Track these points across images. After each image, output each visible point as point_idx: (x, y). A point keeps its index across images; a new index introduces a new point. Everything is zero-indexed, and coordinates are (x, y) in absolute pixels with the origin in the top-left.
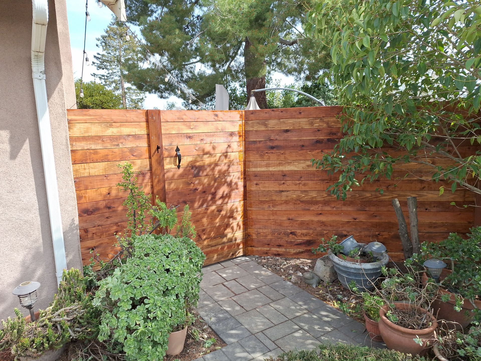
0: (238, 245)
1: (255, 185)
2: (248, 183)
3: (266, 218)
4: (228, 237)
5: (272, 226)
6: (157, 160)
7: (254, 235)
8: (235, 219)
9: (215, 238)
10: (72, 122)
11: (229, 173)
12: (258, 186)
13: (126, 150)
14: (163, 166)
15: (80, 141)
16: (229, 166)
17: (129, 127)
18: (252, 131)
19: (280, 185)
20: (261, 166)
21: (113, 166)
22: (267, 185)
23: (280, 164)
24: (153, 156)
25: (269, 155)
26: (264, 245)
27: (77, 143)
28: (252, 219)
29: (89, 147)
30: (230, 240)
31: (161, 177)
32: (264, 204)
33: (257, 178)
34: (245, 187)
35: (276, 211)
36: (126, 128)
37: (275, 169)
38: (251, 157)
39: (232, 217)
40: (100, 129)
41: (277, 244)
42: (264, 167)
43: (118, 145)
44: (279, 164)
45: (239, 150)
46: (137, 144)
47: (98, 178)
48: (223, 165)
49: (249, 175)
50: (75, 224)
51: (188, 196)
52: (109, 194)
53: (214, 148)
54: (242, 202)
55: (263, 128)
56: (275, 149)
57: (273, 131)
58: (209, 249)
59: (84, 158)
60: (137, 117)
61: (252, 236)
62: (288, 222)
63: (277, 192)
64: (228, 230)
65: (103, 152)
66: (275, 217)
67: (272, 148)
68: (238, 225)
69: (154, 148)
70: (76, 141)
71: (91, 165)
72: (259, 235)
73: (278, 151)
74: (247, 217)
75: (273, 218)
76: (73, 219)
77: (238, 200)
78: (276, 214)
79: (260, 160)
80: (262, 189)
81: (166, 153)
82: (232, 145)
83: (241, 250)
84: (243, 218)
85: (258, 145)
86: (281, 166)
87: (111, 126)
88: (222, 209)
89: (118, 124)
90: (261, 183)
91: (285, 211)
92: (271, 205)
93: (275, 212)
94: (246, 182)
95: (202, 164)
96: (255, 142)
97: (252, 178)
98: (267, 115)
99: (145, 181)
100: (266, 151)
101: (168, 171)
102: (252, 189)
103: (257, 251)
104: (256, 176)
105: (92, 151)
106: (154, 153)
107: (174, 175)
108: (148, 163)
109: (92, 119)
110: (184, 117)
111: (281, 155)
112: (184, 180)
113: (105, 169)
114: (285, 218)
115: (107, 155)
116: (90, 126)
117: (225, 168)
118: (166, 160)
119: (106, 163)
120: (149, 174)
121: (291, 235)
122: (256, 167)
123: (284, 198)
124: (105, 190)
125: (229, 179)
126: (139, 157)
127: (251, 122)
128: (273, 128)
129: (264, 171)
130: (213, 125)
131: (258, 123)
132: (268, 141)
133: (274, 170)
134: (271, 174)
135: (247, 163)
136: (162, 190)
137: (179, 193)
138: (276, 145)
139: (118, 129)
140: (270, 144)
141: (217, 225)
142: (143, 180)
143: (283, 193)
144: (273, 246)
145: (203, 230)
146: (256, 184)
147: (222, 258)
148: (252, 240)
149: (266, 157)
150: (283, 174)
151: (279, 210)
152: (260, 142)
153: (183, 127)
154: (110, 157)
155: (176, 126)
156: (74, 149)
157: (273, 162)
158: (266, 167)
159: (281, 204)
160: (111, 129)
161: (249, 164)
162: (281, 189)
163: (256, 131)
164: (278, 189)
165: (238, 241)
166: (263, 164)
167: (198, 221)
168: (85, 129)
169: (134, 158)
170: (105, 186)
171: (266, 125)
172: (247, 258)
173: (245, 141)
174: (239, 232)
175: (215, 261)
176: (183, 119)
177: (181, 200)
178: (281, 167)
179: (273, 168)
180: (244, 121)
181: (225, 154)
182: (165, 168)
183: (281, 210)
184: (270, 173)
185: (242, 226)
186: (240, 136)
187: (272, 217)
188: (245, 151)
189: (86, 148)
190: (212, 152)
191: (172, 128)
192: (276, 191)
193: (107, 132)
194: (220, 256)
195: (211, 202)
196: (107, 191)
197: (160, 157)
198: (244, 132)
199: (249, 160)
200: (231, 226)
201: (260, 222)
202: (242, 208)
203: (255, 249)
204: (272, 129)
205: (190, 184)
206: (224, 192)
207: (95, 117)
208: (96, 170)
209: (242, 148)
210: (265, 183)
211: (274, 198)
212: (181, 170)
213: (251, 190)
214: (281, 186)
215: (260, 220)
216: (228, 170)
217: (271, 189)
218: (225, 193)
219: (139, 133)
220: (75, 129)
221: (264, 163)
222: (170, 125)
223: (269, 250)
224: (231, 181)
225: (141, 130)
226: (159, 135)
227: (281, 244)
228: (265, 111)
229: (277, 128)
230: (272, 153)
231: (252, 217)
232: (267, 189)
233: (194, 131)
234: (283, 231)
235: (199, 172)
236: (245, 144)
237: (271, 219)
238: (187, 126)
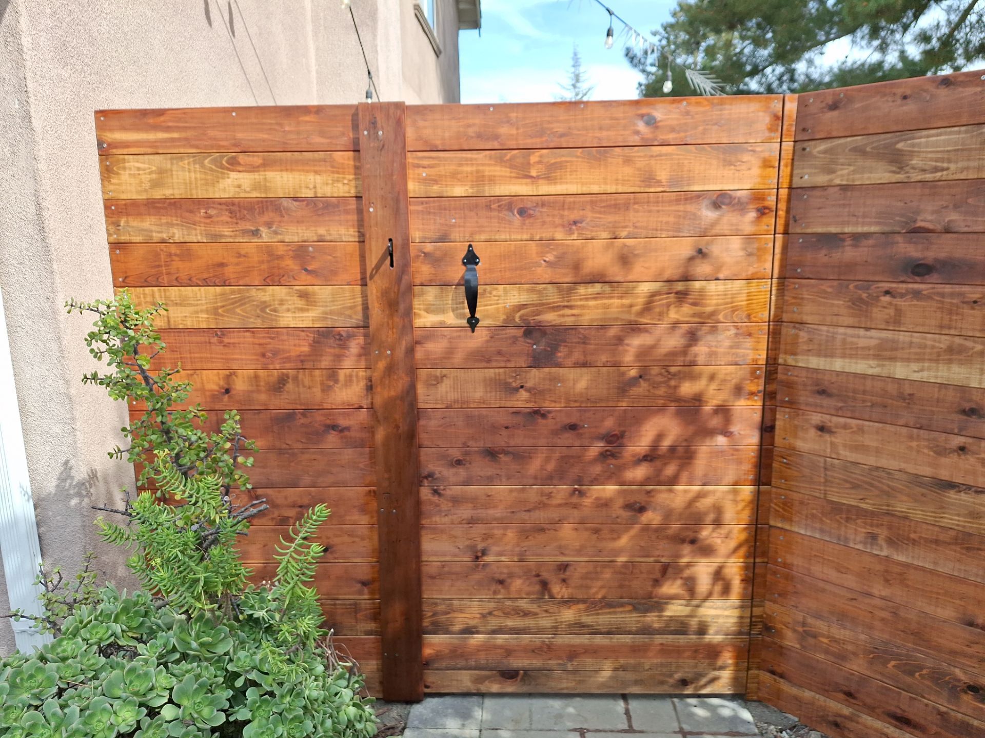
0: (713, 652)
1: (813, 433)
2: (782, 419)
3: (850, 581)
4: (668, 613)
5: (878, 624)
6: (385, 293)
7: (789, 634)
8: (707, 551)
9: (607, 604)
10: (114, 151)
11: (693, 364)
12: (827, 437)
13: (281, 250)
14: (409, 313)
15: (139, 214)
16: (693, 337)
17: (292, 170)
18: (823, 188)
19: (941, 452)
20: (851, 352)
21: (241, 301)
22: (870, 441)
23: (953, 354)
24: (372, 277)
25: (899, 302)
26: (828, 688)
27: (130, 219)
28: (785, 565)
29: (165, 236)
30: (680, 627)
31: (401, 351)
32: (848, 519)
33: (826, 401)
34: (767, 429)
35: (907, 566)
36: (285, 174)
37: (924, 376)
38: (808, 308)
39: (693, 542)
40: (198, 176)
41: (892, 709)
42: (866, 357)
43: (256, 233)
44: (950, 350)
45: (751, 270)
46: (322, 231)
47: (194, 339)
48: (663, 326)
49: (789, 385)
50: (72, 478)
51: (504, 432)
52: (227, 391)
53: (625, 260)
54: (747, 490)
55: (881, 174)
56: (935, 277)
57: (931, 187)
58: (584, 640)
59: (153, 271)
60: (322, 134)
61: (780, 634)
62: (965, 633)
63: (921, 485)
64: (671, 588)
65: (210, 254)
66: (898, 593)
67: (920, 270)
68: (718, 575)
69: (376, 250)
70: (128, 215)
71: (174, 292)
72: (811, 641)
73: (948, 289)
74: (764, 554)
75: (885, 592)
76: (66, 463)
77: (731, 476)
78: (902, 580)
79: (850, 321)
80: (846, 454)
81: (423, 270)
82: (717, 249)
83: (726, 675)
84: (747, 557)
85: (848, 253)
86: (961, 363)
87: (233, 164)
88: (648, 503)
89: (257, 160)
90: (845, 427)
91: (951, 578)
92: (883, 533)
93: (897, 569)
94: (774, 412)
95: (569, 321)
96: (831, 240)
97: (804, 397)
98: (911, 107)
99: (348, 363)
100: (886, 286)
101: (431, 333)
102: (800, 444)
103: (796, 698)
104: (823, 392)
105: (174, 249)
106: (378, 267)
107: (449, 353)
108: (359, 300)
109: (173, 140)
110: (504, 130)
111: (967, 311)
112: (490, 373)
113: (216, 308)
114: (946, 613)
115: (222, 265)
116: (169, 166)
117: (673, 342)
118: (422, 294)
119: (218, 289)
120: (361, 340)
121: (967, 698)
122: (826, 351)
123: (953, 520)
124: (216, 379)
125: (687, 389)
126: (326, 276)
127: (823, 146)
128: (936, 170)
129: (864, 376)
130: (628, 161)
131: (860, 151)
132: (899, 238)
133: (916, 377)
134: (901, 397)
135: (788, 331)
136: (402, 398)
137: (469, 417)
138: (942, 255)
139: (257, 176)
140: (912, 251)
141: (622, 559)
142: (339, 358)
143: (952, 495)
144: (872, 710)
145: (564, 567)
146: (822, 429)
147: (636, 682)
148: (781, 651)
149: (879, 314)
150: (967, 406)
151: (917, 568)
152: (857, 238)
153: (499, 171)
154: (229, 271)
155: (468, 169)
156: (124, 238)
157: (917, 339)
158: (877, 357)
159: (937, 542)
160: (233, 175)
161: (797, 336)
162: (944, 474)
163: (844, 188)
164: (927, 471)
165: (714, 637)
166: (862, 343)
167: (542, 530)
168: (154, 176)
169: (310, 279)
170: (214, 366)
171: (897, 160)
172: (746, 715)
173: (786, 232)
174: (720, 603)
175: (603, 685)
176: (496, 137)
177: (475, 446)
178: (955, 368)
179: (914, 366)
180: (788, 146)
181: (680, 286)
182: (418, 322)
183: (932, 572)
184: (892, 388)
185: (737, 585)
186: (762, 212)
187: (878, 589)
188: (782, 278)
189: (156, 236)
190: (616, 272)
191: (454, 176)
192: (916, 480)
193: (221, 186)
194: (630, 676)
195: (597, 469)
196: (222, 383)
197: (399, 280)
198: (784, 192)
199: (797, 318)
200: (687, 573)
201: (823, 591)
202: (746, 515)
203: (786, 687)
204: (929, 176)
205: (516, 390)
206: (660, 437)
207: (183, 135)
208: (187, 311)
209: (769, 265)
210: (861, 430)
211: (901, 506)
212: (480, 336)
213: (794, 449)
214: (944, 461)
215: (821, 584)
216: (685, 351)
217: (893, 464)
218: (667, 443)
219: (327, 191)
220: (125, 176)
221: (870, 338)
222: (448, 163)
223: (850, 718)
224: (698, 400)
225: (334, 181)
226: (397, 201)
227: (911, 717)
228: (900, 91)
229: (955, 170)
230: (917, 294)
231: (790, 559)
232: (872, 461)
233: (545, 188)
234: (930, 663)
235: (554, 348)
236: (785, 248)
237: (875, 592)
238: (512, 167)
